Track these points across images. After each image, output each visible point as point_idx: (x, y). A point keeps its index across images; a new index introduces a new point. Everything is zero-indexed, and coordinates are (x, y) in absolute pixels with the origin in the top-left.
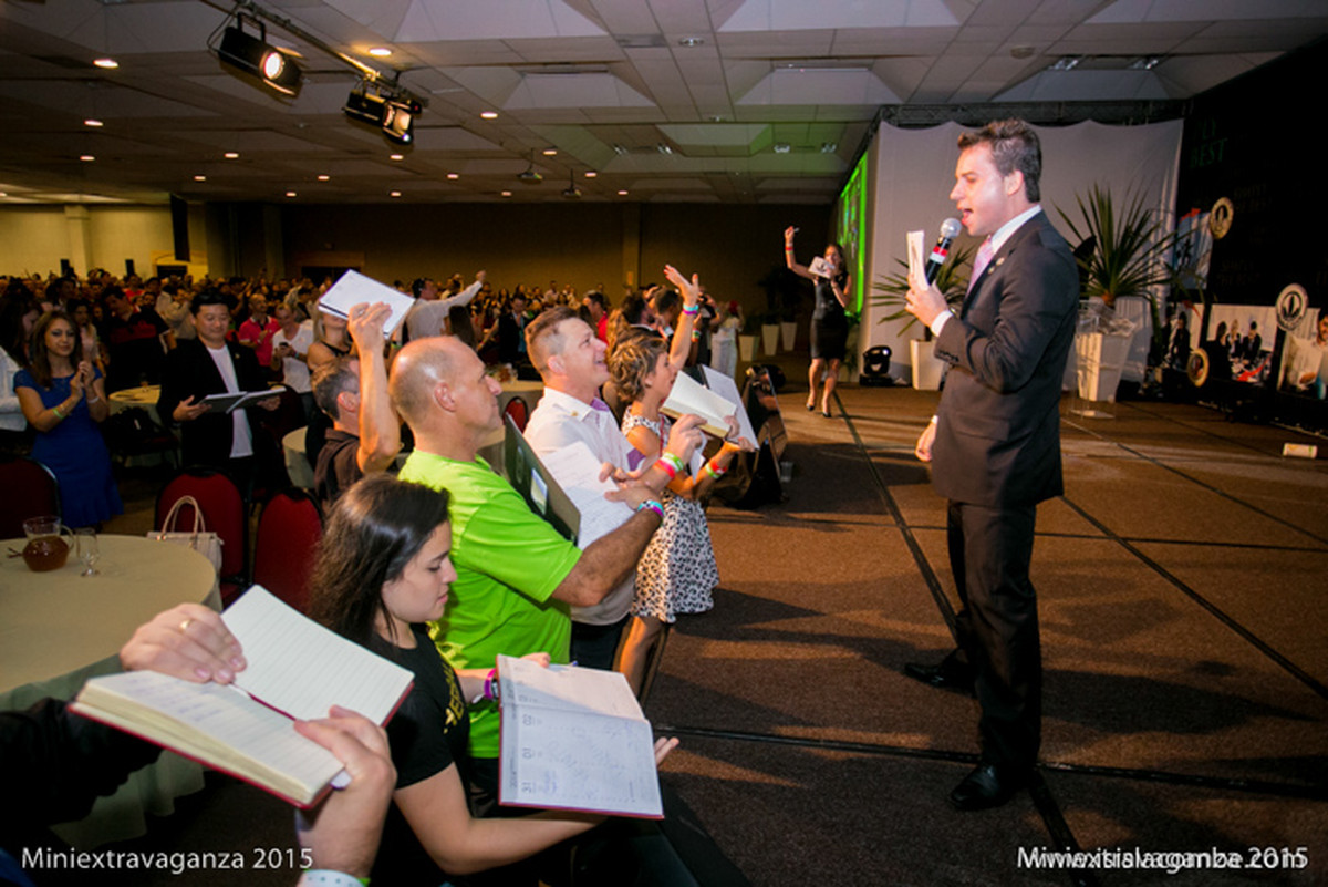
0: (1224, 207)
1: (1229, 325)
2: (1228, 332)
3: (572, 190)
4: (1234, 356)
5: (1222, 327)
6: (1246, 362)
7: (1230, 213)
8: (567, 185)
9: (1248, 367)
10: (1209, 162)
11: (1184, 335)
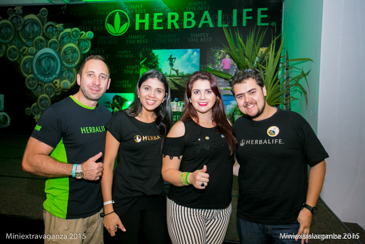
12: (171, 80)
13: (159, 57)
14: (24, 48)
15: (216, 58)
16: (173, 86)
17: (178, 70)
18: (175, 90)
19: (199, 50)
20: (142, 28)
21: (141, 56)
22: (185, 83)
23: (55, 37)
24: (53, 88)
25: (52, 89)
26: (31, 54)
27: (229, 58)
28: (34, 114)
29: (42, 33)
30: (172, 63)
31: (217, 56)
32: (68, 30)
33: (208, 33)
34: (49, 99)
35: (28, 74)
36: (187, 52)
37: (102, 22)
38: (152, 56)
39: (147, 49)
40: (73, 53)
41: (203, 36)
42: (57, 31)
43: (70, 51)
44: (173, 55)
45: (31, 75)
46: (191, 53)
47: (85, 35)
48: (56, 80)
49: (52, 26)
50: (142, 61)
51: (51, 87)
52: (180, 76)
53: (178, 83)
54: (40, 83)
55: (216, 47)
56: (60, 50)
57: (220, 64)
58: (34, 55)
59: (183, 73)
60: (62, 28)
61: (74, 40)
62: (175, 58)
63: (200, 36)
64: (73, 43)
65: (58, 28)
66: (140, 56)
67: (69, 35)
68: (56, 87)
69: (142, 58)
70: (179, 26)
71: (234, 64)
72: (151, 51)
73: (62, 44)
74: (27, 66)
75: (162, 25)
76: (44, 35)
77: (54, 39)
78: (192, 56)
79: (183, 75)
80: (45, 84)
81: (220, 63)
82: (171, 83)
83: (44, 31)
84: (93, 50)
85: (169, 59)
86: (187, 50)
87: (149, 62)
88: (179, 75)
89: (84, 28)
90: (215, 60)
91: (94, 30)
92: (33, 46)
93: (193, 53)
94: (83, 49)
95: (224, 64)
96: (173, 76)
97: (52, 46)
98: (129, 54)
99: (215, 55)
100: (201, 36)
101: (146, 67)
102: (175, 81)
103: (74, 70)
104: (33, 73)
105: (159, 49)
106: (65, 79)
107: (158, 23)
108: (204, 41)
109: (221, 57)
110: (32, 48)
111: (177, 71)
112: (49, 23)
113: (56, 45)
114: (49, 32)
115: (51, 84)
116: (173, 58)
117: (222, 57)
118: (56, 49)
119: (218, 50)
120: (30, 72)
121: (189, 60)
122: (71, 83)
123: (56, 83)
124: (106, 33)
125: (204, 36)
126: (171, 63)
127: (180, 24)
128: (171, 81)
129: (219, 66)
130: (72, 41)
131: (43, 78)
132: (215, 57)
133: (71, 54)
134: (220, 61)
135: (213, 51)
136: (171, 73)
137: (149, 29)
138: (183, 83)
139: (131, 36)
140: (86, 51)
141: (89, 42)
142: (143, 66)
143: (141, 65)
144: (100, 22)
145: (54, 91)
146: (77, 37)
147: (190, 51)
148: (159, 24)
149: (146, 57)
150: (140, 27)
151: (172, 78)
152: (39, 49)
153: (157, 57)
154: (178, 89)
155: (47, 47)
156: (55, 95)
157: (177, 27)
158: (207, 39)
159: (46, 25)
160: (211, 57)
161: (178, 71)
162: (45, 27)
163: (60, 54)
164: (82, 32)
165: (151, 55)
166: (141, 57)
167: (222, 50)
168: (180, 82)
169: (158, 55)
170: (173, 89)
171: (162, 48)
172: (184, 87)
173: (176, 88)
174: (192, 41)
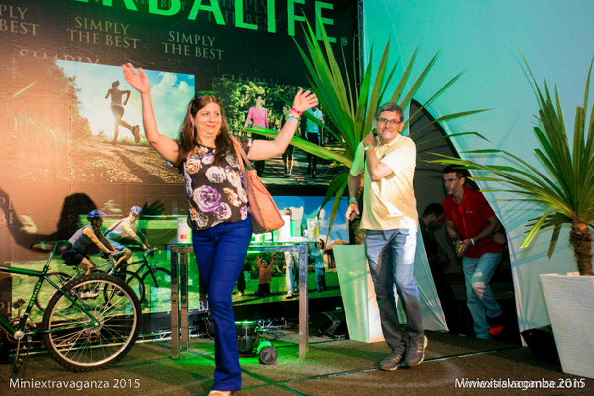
12: (118, 153)
13: (78, 84)
15: (234, 103)
16: (126, 174)
17: (137, 126)
18: (132, 182)
19: (192, 77)
21: (15, 73)
22: (159, 165)
27: (263, 106)
30: (120, 105)
31: (237, 99)
33: (214, 38)
36: (161, 78)
38: (56, 78)
39: (35, 54)
41: (200, 42)
44: (120, 81)
46: (174, 84)
50: (17, 89)
52: (144, 145)
53: (138, 164)
55: (233, 76)
57: (244, 120)
62: (128, 93)
63: (193, 41)
66: (12, 73)
69: (17, 80)
71: (275, 120)
72: (51, 63)
81: (244, 116)
82: (118, 162)
85: (110, 92)
86: (162, 72)
90: (233, 109)
93: (178, 82)
95: (252, 120)
96: (125, 143)
99: (232, 96)
100: (196, 43)
102: (130, 157)
105: (76, 60)
108: (205, 56)
109: (245, 101)
111: (134, 130)
117: (248, 102)
119: (237, 84)
125: (204, 44)
126: (116, 104)
128: (117, 158)
129: (243, 124)
132: (232, 100)
134: (243, 113)
135: (226, 86)
136: (116, 134)
138: (153, 165)
142: (24, 105)
143: (16, 102)
147: (169, 77)
151: (122, 150)
153: (70, 83)
154: (141, 181)
157: (131, 6)
158: (212, 53)
160: (223, 100)
161: (138, 131)
167: (248, 84)
168: (144, 162)
169: (74, 78)
170: (125, 179)
171: (80, 58)
172: (157, 175)
173: (135, 179)
174: (174, 52)
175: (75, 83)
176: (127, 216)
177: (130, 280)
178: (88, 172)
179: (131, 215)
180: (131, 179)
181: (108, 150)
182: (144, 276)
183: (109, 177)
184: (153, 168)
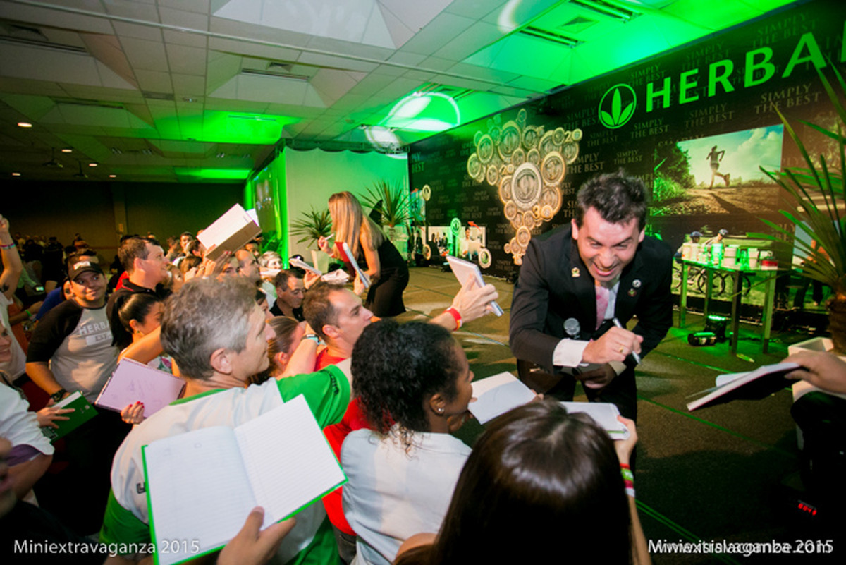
0: (427, 188)
1: (436, 235)
2: (436, 237)
3: (82, 175)
4: (440, 246)
5: (433, 235)
6: (444, 248)
7: (430, 191)
8: (78, 171)
9: (445, 250)
10: (419, 171)
11: (419, 240)
12: (713, 195)
13: (689, 154)
14: (503, 166)
16: (717, 208)
17: (729, 175)
18: (722, 214)
19: (781, 126)
20: (658, 107)
21: (656, 156)
23: (534, 146)
24: (533, 218)
25: (531, 218)
26: (510, 174)
28: (513, 253)
29: (520, 145)
30: (716, 162)
32: (550, 133)
33: (810, 85)
34: (529, 232)
35: (507, 199)
36: (751, 134)
37: (593, 111)
38: (677, 154)
39: (666, 143)
40: (556, 165)
41: (793, 93)
42: (536, 137)
43: (552, 163)
44: (717, 146)
45: (510, 201)
46: (762, 136)
47: (571, 136)
48: (536, 206)
49: (531, 131)
50: (657, 165)
51: (531, 216)
52: (733, 187)
53: (727, 200)
54: (519, 211)
56: (541, 163)
58: (512, 174)
59: (740, 178)
60: (542, 131)
61: (556, 146)
62: (723, 152)
63: (786, 95)
64: (556, 150)
65: (538, 134)
66: (653, 157)
67: (551, 140)
68: (536, 216)
69: (657, 160)
70: (734, 86)
72: (674, 145)
73: (542, 154)
74: (506, 189)
75: (696, 93)
76: (523, 147)
77: (533, 150)
78: (763, 143)
79: (740, 184)
80: (524, 211)
82: (712, 200)
83: (523, 141)
84: (582, 158)
85: (711, 154)
86: (752, 130)
87: (670, 166)
88: (731, 184)
89: (570, 126)
91: (583, 126)
92: (511, 163)
93: (767, 133)
94: (569, 156)
96: (719, 187)
97: (531, 159)
98: (635, 156)
100: (789, 95)
101: (665, 176)
102: (722, 196)
103: (557, 189)
104: (511, 198)
105: (689, 139)
106: (546, 204)
107: (687, 90)
108: (797, 104)
110: (510, 165)
111: (726, 178)
112: (528, 129)
113: (536, 157)
114: (528, 141)
115: (531, 212)
116: (719, 153)
118: (536, 163)
120: (509, 197)
121: (756, 150)
122: (554, 209)
123: (536, 209)
124: (600, 127)
125: (798, 94)
126: (714, 162)
127: (737, 80)
128: (712, 198)
130: (555, 148)
131: (522, 204)
133: (553, 168)
136: (712, 183)
137: (671, 106)
138: (739, 200)
139: (640, 125)
140: (573, 160)
141: (577, 145)
142: (660, 173)
143: (655, 173)
144: (591, 112)
145: (534, 221)
146: (561, 141)
147: (758, 132)
148: (690, 93)
149: (664, 157)
150: (655, 104)
151: (716, 192)
152: (517, 165)
153: (685, 155)
154: (728, 212)
155: (526, 161)
156: (536, 227)
157: (729, 88)
158: (807, 99)
159: (525, 132)
161: (729, 177)
162: (523, 135)
163: (540, 168)
164: (568, 132)
165: (674, 152)
166: (655, 159)
168: (732, 199)
169: (687, 151)
170: (716, 212)
171: (697, 136)
172: (742, 207)
173: (724, 211)
174: (765, 110)
175: (689, 153)
176: (716, 235)
177: (715, 277)
178: (692, 208)
179: (719, 235)
180: (721, 211)
181: (706, 194)
182: (725, 277)
183: (705, 211)
184: (738, 202)
